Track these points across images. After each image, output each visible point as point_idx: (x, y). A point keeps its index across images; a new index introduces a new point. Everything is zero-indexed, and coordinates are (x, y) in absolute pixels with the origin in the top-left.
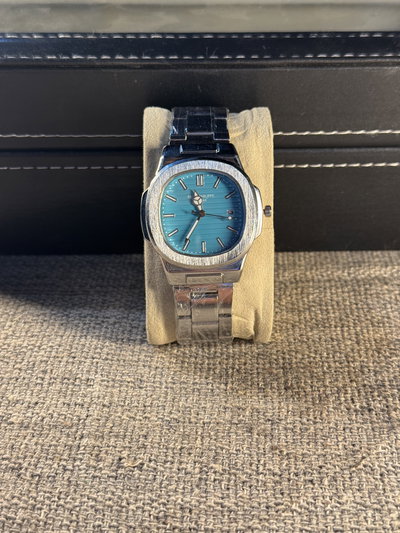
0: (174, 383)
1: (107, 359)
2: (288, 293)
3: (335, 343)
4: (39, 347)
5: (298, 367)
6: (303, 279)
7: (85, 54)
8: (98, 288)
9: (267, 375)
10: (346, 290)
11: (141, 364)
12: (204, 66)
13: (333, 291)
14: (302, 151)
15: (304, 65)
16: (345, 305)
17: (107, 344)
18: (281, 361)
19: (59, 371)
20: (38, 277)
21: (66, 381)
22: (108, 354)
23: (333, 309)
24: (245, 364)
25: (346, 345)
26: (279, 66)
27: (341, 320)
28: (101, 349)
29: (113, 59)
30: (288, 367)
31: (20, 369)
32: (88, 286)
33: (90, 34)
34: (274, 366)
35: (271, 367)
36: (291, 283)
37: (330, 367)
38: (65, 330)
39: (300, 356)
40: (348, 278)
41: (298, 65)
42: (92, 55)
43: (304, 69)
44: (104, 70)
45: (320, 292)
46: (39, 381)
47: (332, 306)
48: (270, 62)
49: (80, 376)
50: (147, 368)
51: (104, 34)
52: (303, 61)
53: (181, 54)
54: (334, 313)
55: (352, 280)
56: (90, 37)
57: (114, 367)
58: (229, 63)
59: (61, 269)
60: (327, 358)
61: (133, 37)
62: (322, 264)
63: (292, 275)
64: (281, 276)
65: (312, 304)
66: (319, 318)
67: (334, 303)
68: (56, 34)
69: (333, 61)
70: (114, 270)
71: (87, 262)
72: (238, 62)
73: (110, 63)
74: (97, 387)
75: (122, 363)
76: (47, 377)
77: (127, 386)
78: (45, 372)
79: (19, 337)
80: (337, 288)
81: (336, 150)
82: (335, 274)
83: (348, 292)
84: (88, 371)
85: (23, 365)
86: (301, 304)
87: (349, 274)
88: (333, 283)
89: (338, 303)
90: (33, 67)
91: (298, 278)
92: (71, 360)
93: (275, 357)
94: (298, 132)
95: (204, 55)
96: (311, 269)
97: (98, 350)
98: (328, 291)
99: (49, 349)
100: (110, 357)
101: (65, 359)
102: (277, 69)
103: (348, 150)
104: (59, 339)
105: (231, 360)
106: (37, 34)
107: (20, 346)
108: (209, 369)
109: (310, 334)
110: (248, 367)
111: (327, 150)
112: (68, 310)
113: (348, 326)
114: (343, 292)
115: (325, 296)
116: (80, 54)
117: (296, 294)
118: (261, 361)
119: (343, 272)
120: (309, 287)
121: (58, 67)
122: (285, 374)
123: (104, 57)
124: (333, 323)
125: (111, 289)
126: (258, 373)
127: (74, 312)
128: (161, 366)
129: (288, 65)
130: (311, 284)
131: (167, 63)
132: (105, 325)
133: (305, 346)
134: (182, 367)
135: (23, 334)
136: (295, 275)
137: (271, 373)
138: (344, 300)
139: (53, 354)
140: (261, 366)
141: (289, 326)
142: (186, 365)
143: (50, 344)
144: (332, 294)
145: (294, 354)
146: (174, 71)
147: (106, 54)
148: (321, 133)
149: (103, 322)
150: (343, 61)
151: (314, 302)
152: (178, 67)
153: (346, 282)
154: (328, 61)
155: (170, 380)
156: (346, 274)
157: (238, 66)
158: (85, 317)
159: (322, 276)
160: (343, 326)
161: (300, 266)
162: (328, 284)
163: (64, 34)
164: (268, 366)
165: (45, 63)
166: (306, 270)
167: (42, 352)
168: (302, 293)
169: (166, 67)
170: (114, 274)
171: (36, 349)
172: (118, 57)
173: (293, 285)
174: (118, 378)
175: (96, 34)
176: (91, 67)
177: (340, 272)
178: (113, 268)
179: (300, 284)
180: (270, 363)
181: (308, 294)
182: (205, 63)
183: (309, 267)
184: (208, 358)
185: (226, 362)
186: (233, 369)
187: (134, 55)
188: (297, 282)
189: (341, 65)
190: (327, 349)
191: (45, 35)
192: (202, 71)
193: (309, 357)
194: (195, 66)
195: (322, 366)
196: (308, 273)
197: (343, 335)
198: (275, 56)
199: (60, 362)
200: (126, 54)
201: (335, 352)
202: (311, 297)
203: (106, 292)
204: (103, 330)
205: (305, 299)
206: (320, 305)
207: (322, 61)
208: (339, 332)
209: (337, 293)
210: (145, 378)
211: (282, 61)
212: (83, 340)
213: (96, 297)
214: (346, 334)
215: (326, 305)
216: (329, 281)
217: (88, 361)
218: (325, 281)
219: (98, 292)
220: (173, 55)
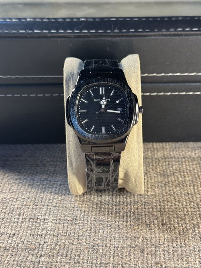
0: (96, 221)
1: (56, 206)
2: (161, 165)
3: (190, 196)
4: (16, 199)
5: (169, 211)
6: (169, 157)
7: (42, 29)
8: (51, 163)
9: (151, 216)
10: (195, 163)
11: (76, 209)
12: (111, 36)
13: (187, 164)
14: (167, 85)
15: (169, 35)
16: (195, 173)
17: (56, 197)
18: (159, 207)
19: (28, 214)
20: (16, 156)
21: (31, 220)
22: (56, 203)
23: (188, 175)
24: (137, 209)
25: (197, 197)
26: (155, 36)
27: (193, 182)
28: (53, 200)
29: (58, 32)
30: (163, 211)
31: (5, 213)
32: (45, 161)
33: (45, 18)
34: (155, 210)
35: (153, 211)
36: (162, 159)
37: (188, 211)
38: (32, 188)
39: (170, 204)
40: (195, 157)
41: (166, 35)
42: (46, 30)
43: (169, 37)
44: (52, 39)
45: (180, 165)
46: (16, 220)
47: (187, 173)
48: (149, 34)
49: (40, 217)
50: (79, 212)
51: (53, 18)
52: (168, 33)
53: (97, 29)
54: (188, 177)
55: (197, 158)
56: (45, 20)
57: (60, 211)
58: (126, 34)
59: (30, 152)
60: (186, 205)
61: (69, 20)
62: (179, 148)
63: (162, 154)
64: (156, 155)
65: (175, 171)
66: (179, 180)
67: (188, 171)
68: (25, 19)
69: (186, 33)
70: (60, 152)
71: (45, 147)
72: (131, 34)
73: (55, 35)
74: (50, 224)
75: (65, 208)
76: (21, 217)
77: (68, 223)
78: (19, 214)
79: (5, 193)
80: (189, 162)
81: (187, 84)
82: (187, 154)
83: (196, 165)
84: (45, 214)
85: (7, 210)
86: (169, 172)
87: (196, 154)
88: (187, 159)
89: (190, 171)
90: (12, 37)
91: (166, 156)
92: (35, 207)
93: (155, 204)
94: (165, 73)
95: (110, 29)
96: (173, 151)
97: (51, 201)
98: (184, 164)
99: (22, 200)
100: (57, 205)
101: (31, 206)
102: (153, 37)
103: (194, 84)
104: (28, 194)
105: (129, 206)
106: (14, 18)
107: (5, 198)
108: (116, 212)
109: (175, 190)
110: (139, 210)
111: (182, 84)
112: (34, 176)
113: (198, 186)
114: (193, 165)
115: (182, 167)
116: (38, 30)
117: (166, 165)
118: (147, 207)
119: (192, 153)
120: (173, 161)
121: (26, 37)
122: (161, 215)
123: (53, 31)
124: (188, 183)
125: (59, 163)
126: (145, 215)
127: (37, 178)
128: (88, 210)
129: (160, 35)
130: (174, 159)
131: (89, 34)
132: (55, 186)
133: (172, 197)
134: (100, 211)
135: (7, 191)
136: (164, 155)
137: (153, 215)
138: (194, 170)
139: (25, 203)
140: (147, 210)
141: (163, 185)
142: (102, 209)
143: (23, 197)
144: (186, 166)
145: (166, 202)
146: (93, 39)
147: (54, 29)
148: (178, 74)
149: (54, 184)
150: (192, 33)
151: (176, 170)
152: (96, 36)
153: (194, 158)
154: (183, 33)
155: (93, 219)
156: (193, 154)
157: (130, 36)
158: (44, 180)
159: (180, 155)
160: (194, 186)
161: (166, 149)
162: (183, 160)
163: (30, 18)
164: (151, 210)
165: (18, 35)
166: (170, 151)
167: (18, 202)
168: (169, 165)
169: (89, 37)
170: (60, 155)
171: (14, 200)
172: (61, 31)
173: (164, 160)
174: (62, 218)
175: (48, 18)
176: (45, 37)
177: (190, 153)
178: (59, 150)
179: (167, 160)
180: (152, 208)
181: (173, 166)
182: (111, 34)
183: (172, 150)
184: (115, 205)
185: (126, 207)
186: (130, 212)
187: (70, 30)
188: (165, 159)
189: (191, 35)
190: (186, 200)
191: (19, 19)
192: (109, 39)
193: (175, 205)
194: (105, 36)
195: (184, 210)
196: (171, 153)
197: (195, 191)
198: (152, 30)
199: (28, 208)
200: (65, 29)
201: (191, 202)
202: (174, 167)
203: (56, 165)
204: (54, 189)
205: (171, 169)
206: (180, 172)
207: (179, 33)
208: (192, 189)
209: (189, 165)
210: (78, 218)
211: (156, 33)
212: (42, 194)
213: (50, 168)
214: (196, 190)
215: (184, 173)
216: (184, 158)
217: (45, 207)
218: (182, 158)
219: (52, 165)
220: (93, 30)
